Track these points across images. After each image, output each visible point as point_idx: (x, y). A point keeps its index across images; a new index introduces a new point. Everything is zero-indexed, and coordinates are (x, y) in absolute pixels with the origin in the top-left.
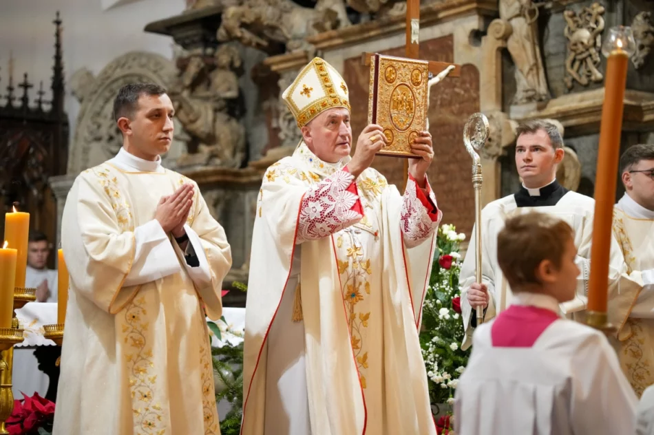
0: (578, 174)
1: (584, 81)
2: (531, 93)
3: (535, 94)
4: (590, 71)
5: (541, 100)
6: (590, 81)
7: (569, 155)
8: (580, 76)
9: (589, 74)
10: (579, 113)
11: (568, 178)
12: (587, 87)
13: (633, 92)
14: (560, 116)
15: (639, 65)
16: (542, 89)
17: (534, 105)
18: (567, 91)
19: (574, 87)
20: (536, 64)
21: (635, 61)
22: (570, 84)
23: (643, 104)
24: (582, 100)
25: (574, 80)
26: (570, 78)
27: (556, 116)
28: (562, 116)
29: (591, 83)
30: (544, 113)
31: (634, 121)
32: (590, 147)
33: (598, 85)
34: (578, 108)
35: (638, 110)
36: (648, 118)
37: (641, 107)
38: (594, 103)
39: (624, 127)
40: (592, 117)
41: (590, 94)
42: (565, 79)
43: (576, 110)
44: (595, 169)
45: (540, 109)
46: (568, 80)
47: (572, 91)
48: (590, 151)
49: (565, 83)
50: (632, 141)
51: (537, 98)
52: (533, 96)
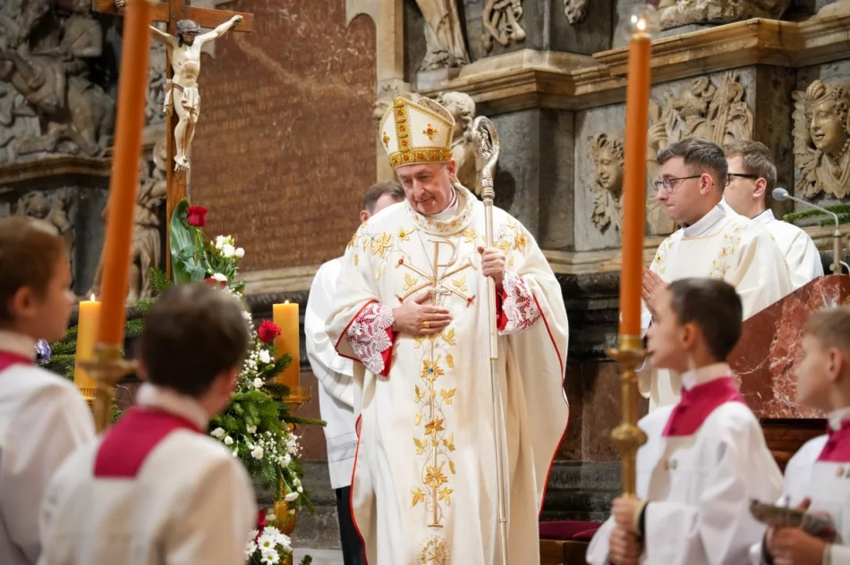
1: (503, 39)
2: (442, 56)
3: (448, 57)
4: (510, 27)
5: (455, 66)
6: (510, 39)
8: (499, 33)
9: (509, 30)
10: (495, 83)
11: (480, 172)
12: (507, 48)
13: (564, 56)
14: (472, 87)
15: (574, 19)
16: (458, 50)
17: (444, 72)
18: (485, 53)
19: (492, 49)
20: (449, 15)
21: (569, 13)
22: (487, 43)
23: (573, 72)
25: (492, 38)
26: (488, 35)
27: (467, 88)
28: (475, 88)
29: (513, 44)
30: (456, 83)
31: (564, 95)
32: (512, 129)
33: (521, 45)
34: (492, 77)
35: (567, 79)
36: (580, 90)
37: (571, 76)
38: (511, 70)
39: (552, 104)
40: (510, 90)
41: (508, 58)
42: (483, 37)
43: (490, 80)
44: (517, 160)
45: (452, 77)
46: (485, 38)
47: (491, 54)
48: (511, 135)
49: (483, 42)
50: (564, 122)
51: (450, 63)
52: (445, 59)
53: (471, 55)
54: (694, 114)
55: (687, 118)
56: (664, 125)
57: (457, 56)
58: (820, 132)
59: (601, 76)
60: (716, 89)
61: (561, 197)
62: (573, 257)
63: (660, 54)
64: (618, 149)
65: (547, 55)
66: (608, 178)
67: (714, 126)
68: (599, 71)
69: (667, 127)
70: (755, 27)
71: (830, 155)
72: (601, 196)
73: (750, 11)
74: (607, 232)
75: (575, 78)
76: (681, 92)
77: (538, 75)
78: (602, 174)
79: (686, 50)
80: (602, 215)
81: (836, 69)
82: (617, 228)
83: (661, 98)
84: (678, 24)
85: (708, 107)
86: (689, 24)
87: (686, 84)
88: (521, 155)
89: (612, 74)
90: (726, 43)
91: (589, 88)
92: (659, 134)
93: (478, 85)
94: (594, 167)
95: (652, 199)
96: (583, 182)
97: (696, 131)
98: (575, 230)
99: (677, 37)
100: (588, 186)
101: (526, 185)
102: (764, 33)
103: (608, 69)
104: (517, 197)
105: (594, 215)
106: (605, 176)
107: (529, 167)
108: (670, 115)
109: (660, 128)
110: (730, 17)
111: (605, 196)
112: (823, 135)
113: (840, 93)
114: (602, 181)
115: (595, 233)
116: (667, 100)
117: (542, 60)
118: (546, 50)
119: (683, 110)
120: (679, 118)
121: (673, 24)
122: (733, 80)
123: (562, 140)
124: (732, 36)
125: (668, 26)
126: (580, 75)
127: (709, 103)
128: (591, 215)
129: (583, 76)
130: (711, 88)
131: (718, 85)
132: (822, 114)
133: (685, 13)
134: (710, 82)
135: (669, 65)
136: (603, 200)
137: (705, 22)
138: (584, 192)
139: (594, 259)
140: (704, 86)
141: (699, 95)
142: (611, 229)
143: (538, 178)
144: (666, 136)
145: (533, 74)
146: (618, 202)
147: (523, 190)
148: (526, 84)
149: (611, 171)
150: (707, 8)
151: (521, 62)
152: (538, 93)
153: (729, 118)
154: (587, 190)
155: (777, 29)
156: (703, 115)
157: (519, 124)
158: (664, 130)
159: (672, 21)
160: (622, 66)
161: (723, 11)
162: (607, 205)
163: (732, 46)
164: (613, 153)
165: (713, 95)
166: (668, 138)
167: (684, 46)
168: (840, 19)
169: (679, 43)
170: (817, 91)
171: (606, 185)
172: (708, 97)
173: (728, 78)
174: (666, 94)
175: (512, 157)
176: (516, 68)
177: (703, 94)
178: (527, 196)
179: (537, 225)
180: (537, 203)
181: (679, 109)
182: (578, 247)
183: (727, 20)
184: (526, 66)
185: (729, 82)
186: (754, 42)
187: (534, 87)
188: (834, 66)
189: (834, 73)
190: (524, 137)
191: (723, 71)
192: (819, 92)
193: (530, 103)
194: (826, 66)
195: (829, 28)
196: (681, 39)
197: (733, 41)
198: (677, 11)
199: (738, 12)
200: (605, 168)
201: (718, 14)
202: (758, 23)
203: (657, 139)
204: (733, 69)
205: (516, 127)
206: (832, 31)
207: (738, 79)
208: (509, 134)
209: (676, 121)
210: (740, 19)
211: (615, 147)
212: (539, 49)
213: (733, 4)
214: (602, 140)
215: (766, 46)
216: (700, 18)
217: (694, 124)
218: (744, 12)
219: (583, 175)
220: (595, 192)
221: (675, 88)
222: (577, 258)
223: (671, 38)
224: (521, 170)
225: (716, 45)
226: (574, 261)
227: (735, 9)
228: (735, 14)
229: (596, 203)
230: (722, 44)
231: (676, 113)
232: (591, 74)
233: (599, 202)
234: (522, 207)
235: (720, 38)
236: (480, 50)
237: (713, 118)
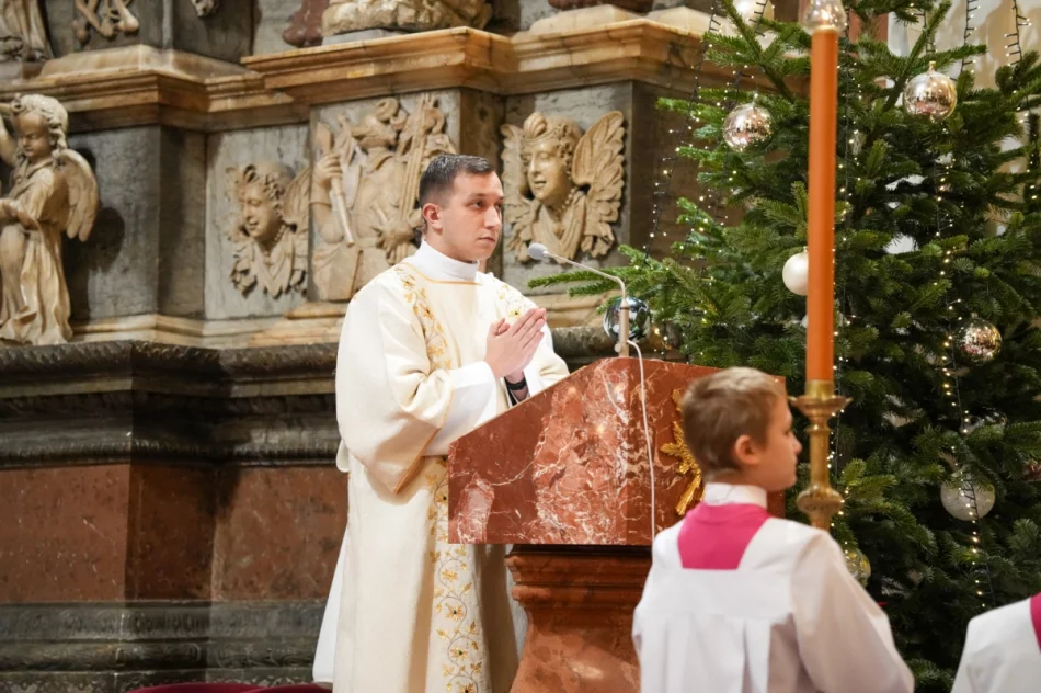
0: (94, 202)
1: (107, 29)
2: (12, 44)
3: (21, 47)
4: (116, 13)
5: (31, 59)
6: (117, 30)
7: (76, 164)
8: (100, 21)
9: (115, 17)
10: (94, 88)
11: (75, 205)
12: (112, 41)
13: (193, 59)
14: (62, 90)
15: (204, 9)
16: (36, 38)
17: (17, 67)
18: (78, 45)
19: (90, 40)
21: (199, 2)
22: (82, 33)
23: (207, 81)
24: (102, 65)
25: (89, 26)
26: (83, 21)
27: (54, 91)
28: (66, 92)
29: (121, 35)
30: (35, 83)
31: (194, 110)
32: (120, 152)
33: (132, 39)
34: (92, 78)
35: (199, 89)
36: (217, 105)
37: (205, 86)
38: (121, 71)
39: (178, 121)
40: (119, 98)
41: (114, 54)
42: (75, 23)
43: (91, 82)
44: (128, 194)
45: (28, 75)
46: (79, 25)
47: (87, 47)
48: (118, 160)
49: (75, 31)
50: (193, 146)
51: (25, 55)
52: (17, 50)
53: (55, 48)
54: (380, 145)
55: (370, 150)
56: (337, 158)
57: (34, 46)
58: (540, 178)
59: (247, 89)
60: (408, 115)
61: (189, 246)
62: (202, 328)
63: (334, 64)
64: (271, 185)
65: (171, 55)
66: (256, 224)
67: (405, 163)
68: (245, 81)
69: (341, 160)
70: (462, 38)
71: (551, 208)
72: (244, 248)
73: (448, 18)
74: (252, 295)
75: (210, 89)
76: (362, 116)
77: (161, 81)
78: (249, 218)
79: (369, 62)
80: (246, 272)
81: (555, 101)
82: (266, 291)
83: (333, 122)
84: (360, 28)
85: (397, 138)
86: (373, 28)
87: (368, 106)
88: (133, 187)
89: (268, 86)
90: (424, 56)
91: (230, 104)
92: (332, 168)
93: (69, 89)
94: (235, 208)
95: (321, 254)
96: (218, 227)
97: (382, 168)
98: (206, 290)
99: (359, 43)
100: (226, 234)
101: (140, 228)
102: (473, 47)
103: (262, 79)
104: (126, 243)
105: (234, 272)
106: (252, 221)
107: (144, 204)
108: (346, 146)
109: (334, 161)
110: (424, 24)
111: (249, 248)
112: (544, 182)
113: (565, 130)
114: (248, 227)
115: (235, 296)
116: (341, 126)
117: (164, 62)
118: (167, 48)
119: (365, 140)
120: (358, 150)
121: (352, 27)
122: (431, 104)
123: (190, 171)
124: (431, 47)
125: (345, 29)
126: (217, 84)
127: (399, 132)
128: (229, 272)
129: (221, 87)
130: (401, 113)
131: (410, 111)
132: (544, 155)
133: (369, 13)
134: (400, 107)
135: (345, 80)
136: (247, 252)
137: (393, 28)
138: (220, 241)
139: (233, 330)
140: (393, 110)
141: (387, 122)
142: (258, 291)
143: (157, 219)
144: (340, 172)
145: (154, 78)
146: (269, 255)
147: (135, 234)
148: (143, 91)
149: (261, 216)
150: (396, 10)
151: (136, 61)
152: (159, 104)
153: (427, 153)
154: (225, 239)
155: (487, 44)
156: (391, 147)
157: (130, 146)
158: (337, 164)
159: (351, 23)
160: (281, 77)
161: (417, 14)
162: (253, 260)
163: (432, 61)
164: (265, 190)
165: (404, 123)
166: (344, 176)
167: (367, 56)
168: (563, 38)
169: (362, 51)
170: (537, 126)
171: (254, 233)
172: (398, 125)
173: (424, 102)
174: (341, 118)
175: (119, 189)
176: (128, 69)
177: (392, 121)
178: (142, 243)
179: (156, 283)
180: (157, 254)
181: (359, 138)
182: (210, 314)
183: (421, 27)
184: (143, 67)
185: (425, 108)
186: (459, 58)
187: (154, 97)
188: (552, 97)
189: (553, 106)
190: (138, 162)
191: (418, 93)
192: (540, 127)
193: (146, 118)
194: (545, 96)
195: (548, 48)
196: (364, 47)
197: (433, 54)
198: (357, 9)
199: (435, 19)
200: (254, 210)
201: (411, 18)
202: (466, 34)
203: (328, 175)
204: (430, 91)
205: (126, 150)
206: (553, 52)
207: (436, 105)
208: (114, 157)
209: (355, 153)
210: (437, 27)
211: (267, 184)
212: (158, 46)
213: (428, 7)
214: (250, 173)
215: (474, 64)
216: (388, 21)
217: (380, 160)
218: (442, 19)
219: (218, 219)
220: (236, 242)
221: (352, 111)
222: (209, 329)
223: (351, 45)
224: (133, 207)
225: (411, 58)
226: (205, 332)
227: (431, 14)
228: (431, 20)
229: (236, 256)
230: (417, 58)
231: (354, 143)
232: (233, 85)
233: (242, 255)
234: (134, 258)
235: (415, 49)
236: (69, 42)
237: (404, 153)
